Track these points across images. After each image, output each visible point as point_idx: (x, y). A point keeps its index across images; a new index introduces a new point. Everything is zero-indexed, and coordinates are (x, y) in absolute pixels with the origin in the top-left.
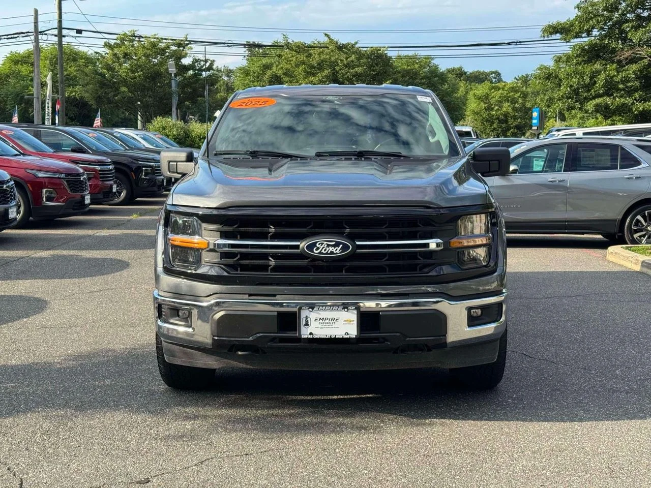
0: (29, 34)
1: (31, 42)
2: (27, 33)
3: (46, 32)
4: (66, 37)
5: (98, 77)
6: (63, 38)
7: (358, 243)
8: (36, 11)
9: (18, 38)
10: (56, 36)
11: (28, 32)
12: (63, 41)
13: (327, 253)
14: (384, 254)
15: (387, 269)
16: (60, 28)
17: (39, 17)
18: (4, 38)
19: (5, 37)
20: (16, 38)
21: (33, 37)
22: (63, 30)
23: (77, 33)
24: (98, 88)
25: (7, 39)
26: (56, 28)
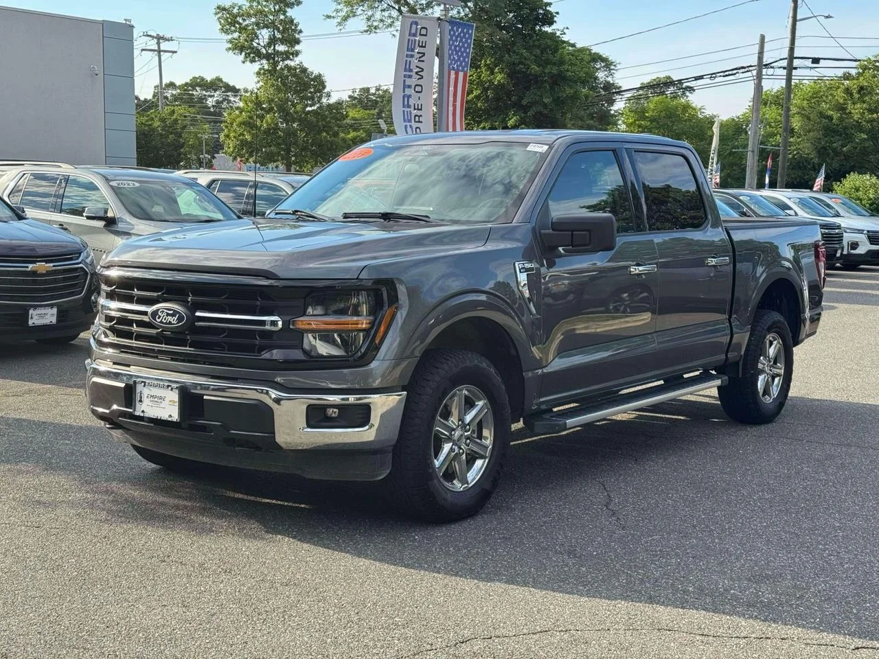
0: (751, 68)
1: (752, 78)
2: (748, 67)
3: (772, 65)
4: (798, 69)
5: (824, 120)
6: (794, 71)
7: (198, 314)
8: (763, 38)
9: (737, 75)
10: (784, 68)
11: (751, 66)
12: (793, 74)
13: (166, 323)
14: (223, 329)
15: (226, 347)
16: (791, 57)
17: (766, 45)
18: (720, 76)
19: (722, 74)
20: (735, 74)
21: (755, 73)
22: (795, 60)
23: (813, 63)
24: (822, 137)
25: (724, 76)
26: (786, 59)
